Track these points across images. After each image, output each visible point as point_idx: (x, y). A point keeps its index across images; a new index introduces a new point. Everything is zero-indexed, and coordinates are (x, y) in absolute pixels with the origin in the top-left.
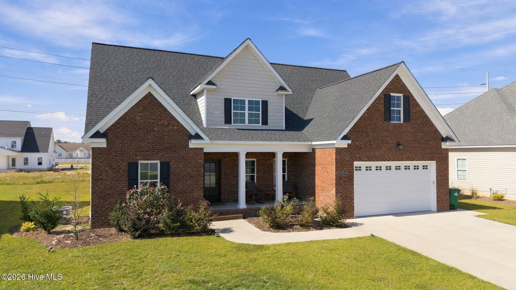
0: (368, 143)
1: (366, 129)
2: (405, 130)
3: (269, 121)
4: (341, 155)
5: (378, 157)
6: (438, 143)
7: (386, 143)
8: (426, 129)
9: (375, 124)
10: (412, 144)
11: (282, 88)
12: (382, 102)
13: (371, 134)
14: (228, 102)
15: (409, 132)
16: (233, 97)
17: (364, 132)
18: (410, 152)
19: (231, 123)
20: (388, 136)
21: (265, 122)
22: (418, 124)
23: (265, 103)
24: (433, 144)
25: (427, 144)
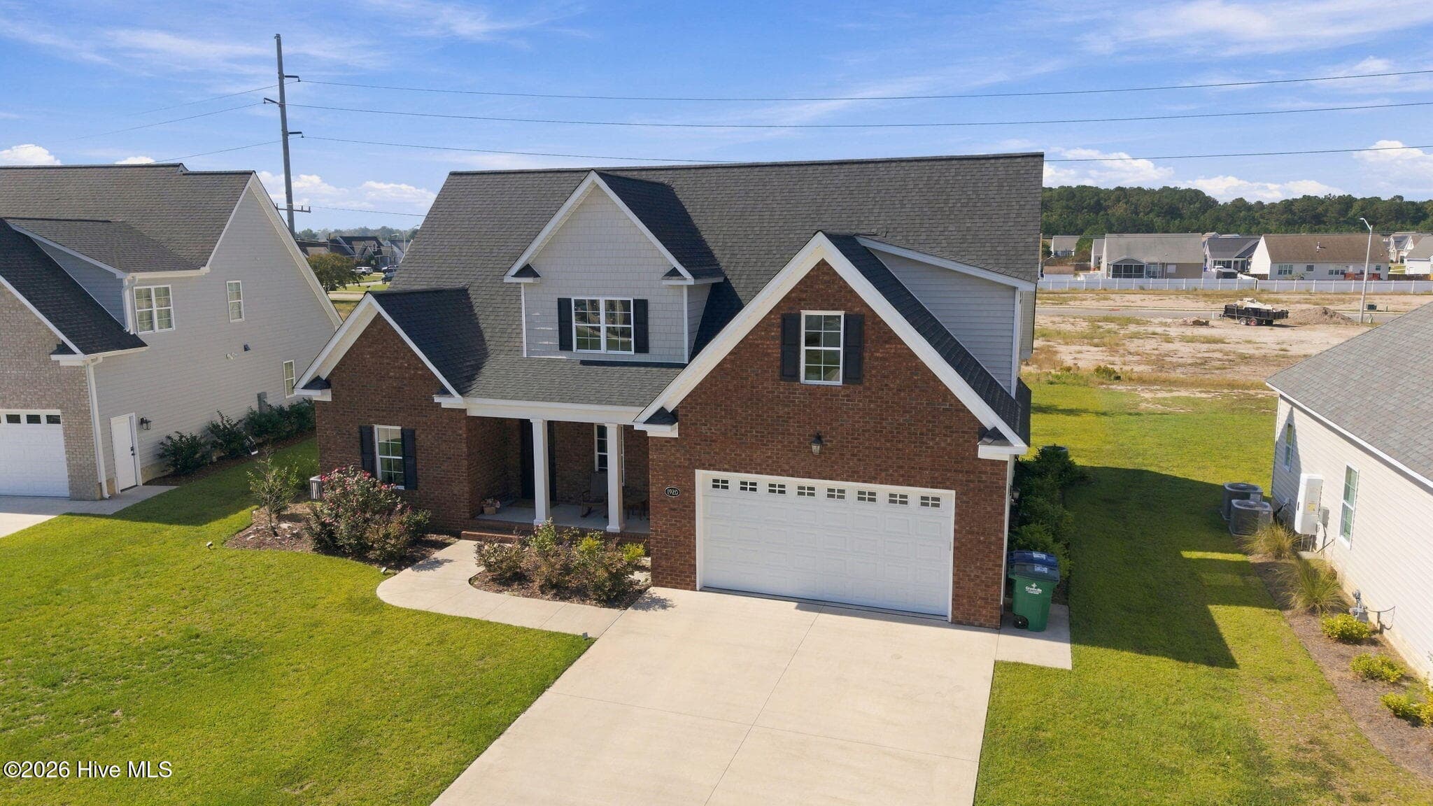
0: (731, 430)
1: (725, 398)
2: (846, 405)
3: (651, 345)
4: (664, 454)
5: (760, 465)
6: (966, 441)
7: (783, 434)
8: (922, 404)
9: (753, 387)
10: (869, 440)
11: (674, 273)
12: (773, 334)
13: (740, 411)
14: (564, 305)
15: (859, 409)
16: (574, 295)
17: (722, 405)
18: (859, 460)
19: (571, 349)
20: (790, 418)
21: (642, 347)
22: (890, 389)
23: (642, 306)
24: (943, 445)
25: (922, 443)
